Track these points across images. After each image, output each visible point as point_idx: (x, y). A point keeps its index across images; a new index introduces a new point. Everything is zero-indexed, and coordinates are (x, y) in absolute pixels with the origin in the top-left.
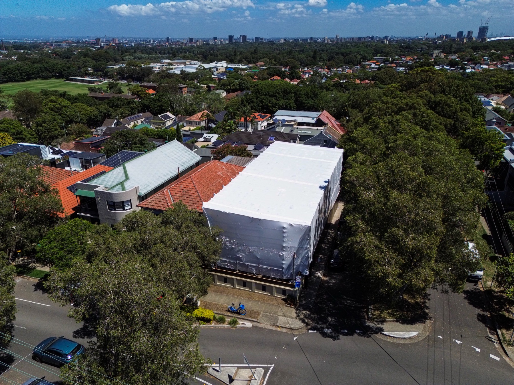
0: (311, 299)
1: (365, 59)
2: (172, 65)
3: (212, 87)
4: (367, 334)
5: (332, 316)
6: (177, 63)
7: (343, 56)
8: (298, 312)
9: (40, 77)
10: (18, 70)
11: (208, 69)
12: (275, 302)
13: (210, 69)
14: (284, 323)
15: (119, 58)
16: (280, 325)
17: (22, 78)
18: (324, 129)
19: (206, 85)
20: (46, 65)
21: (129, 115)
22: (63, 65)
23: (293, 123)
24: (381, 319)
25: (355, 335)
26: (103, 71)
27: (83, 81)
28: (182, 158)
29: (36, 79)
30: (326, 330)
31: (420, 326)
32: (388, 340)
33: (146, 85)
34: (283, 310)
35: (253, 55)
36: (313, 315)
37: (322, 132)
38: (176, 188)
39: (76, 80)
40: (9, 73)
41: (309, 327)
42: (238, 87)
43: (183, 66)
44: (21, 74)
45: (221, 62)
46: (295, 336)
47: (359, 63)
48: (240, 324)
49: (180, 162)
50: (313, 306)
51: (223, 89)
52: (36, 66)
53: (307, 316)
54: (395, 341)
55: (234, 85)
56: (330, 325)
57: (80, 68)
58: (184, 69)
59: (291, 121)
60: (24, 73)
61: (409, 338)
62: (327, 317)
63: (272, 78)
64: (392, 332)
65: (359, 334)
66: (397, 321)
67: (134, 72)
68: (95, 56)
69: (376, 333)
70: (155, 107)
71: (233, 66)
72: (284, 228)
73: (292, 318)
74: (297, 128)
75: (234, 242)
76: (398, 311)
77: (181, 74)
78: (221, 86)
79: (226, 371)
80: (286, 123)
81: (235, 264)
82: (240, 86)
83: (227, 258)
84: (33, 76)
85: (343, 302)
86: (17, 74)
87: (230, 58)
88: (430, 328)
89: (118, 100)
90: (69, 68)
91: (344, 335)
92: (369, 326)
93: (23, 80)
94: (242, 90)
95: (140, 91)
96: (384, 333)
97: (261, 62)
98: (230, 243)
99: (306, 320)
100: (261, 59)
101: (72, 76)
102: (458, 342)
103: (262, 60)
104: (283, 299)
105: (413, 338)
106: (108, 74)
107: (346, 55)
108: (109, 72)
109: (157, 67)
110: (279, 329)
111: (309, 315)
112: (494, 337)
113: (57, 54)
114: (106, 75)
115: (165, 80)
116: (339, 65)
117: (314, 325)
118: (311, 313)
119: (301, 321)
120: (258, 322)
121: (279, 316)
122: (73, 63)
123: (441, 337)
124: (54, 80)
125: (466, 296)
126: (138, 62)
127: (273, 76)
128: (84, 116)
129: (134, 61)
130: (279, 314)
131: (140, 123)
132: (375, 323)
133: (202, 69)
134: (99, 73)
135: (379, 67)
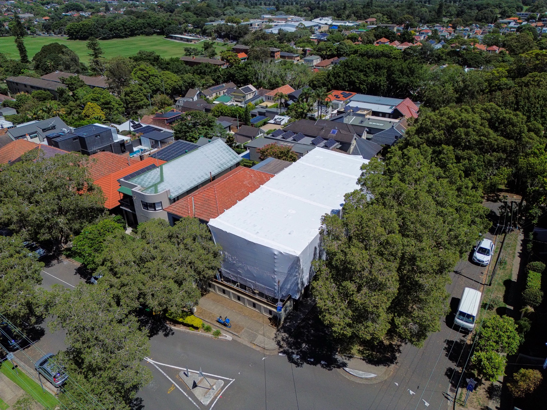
0: (296, 322)
1: (504, 15)
2: (273, 22)
3: (309, 50)
4: (330, 367)
5: (307, 343)
6: (278, 19)
7: (477, 9)
9: (142, 33)
10: (123, 25)
11: (309, 27)
12: (260, 320)
13: (311, 27)
14: (260, 342)
15: (220, 12)
16: (256, 343)
17: (126, 34)
18: (399, 122)
19: (302, 49)
20: (149, 21)
21: (213, 85)
22: (165, 20)
23: (365, 113)
24: (350, 355)
25: (319, 366)
26: (202, 28)
27: (182, 39)
28: (222, 158)
29: (139, 35)
30: (294, 356)
31: (382, 368)
32: (346, 377)
33: (239, 48)
34: (265, 329)
35: (365, 10)
37: (393, 126)
38: (200, 195)
39: (175, 38)
40: (115, 29)
41: (282, 350)
42: (335, 53)
43: (283, 23)
44: (125, 30)
45: (326, 18)
46: (264, 355)
47: (495, 20)
48: (222, 335)
49: (218, 163)
50: (294, 330)
51: (318, 55)
52: (140, 21)
53: (285, 339)
54: (352, 379)
55: (331, 50)
56: (301, 351)
57: (180, 24)
58: (283, 28)
59: (364, 110)
60: (128, 28)
61: (366, 379)
62: (303, 343)
63: (378, 41)
64: (353, 369)
65: (322, 366)
66: (363, 360)
67: (231, 31)
68: (197, 10)
69: (339, 367)
70: (241, 77)
71: (339, 24)
72: (275, 254)
73: (269, 338)
74: (369, 119)
75: (235, 258)
76: (368, 350)
77: (279, 33)
78: (317, 51)
79: (193, 377)
80: (359, 112)
81: (236, 277)
82: (337, 52)
83: (230, 270)
84: (136, 32)
86: (121, 30)
87: (338, 12)
88: (392, 373)
89: (206, 66)
90: (170, 24)
91: (308, 363)
92: (336, 359)
93: (126, 36)
94: (339, 55)
95: (230, 56)
96: (347, 369)
97: (372, 18)
98: (232, 259)
99: (282, 343)
100: (373, 14)
101: (172, 34)
102: (411, 392)
103: (375, 15)
104: (270, 319)
105: (371, 379)
106: (207, 31)
107: (482, 9)
108: (207, 30)
109: (257, 24)
110: (254, 347)
111: (287, 338)
112: (451, 395)
113: (162, 7)
114: (204, 33)
115: (259, 41)
116: (468, 23)
117: (287, 348)
118: (289, 337)
120: (239, 337)
121: (259, 334)
122: (174, 18)
123: (397, 384)
124: (155, 38)
125: (447, 346)
126: (238, 17)
127: (381, 38)
128: (168, 86)
129: (235, 15)
130: (260, 332)
131: (222, 94)
132: (343, 357)
133: (301, 28)
134: (199, 30)
135: (518, 27)
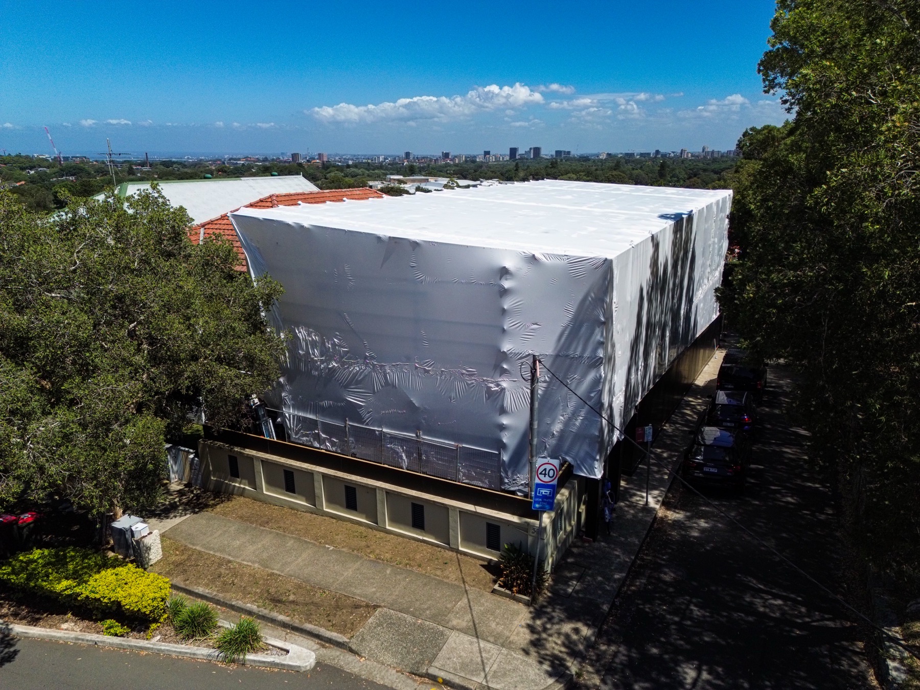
0: (608, 578)
8: (538, 622)
12: (452, 574)
14: (464, 666)
16: (442, 674)
34: (476, 609)
36: (609, 643)
48: (266, 648)
50: (613, 606)
53: (581, 647)
73: (504, 643)
75: (334, 345)
81: (342, 434)
83: (315, 409)
85: (751, 603)
98: (324, 350)
104: (490, 567)
111: (591, 645)
118: (599, 634)
119: (546, 667)
120: (351, 650)
121: (453, 628)
130: (455, 622)
